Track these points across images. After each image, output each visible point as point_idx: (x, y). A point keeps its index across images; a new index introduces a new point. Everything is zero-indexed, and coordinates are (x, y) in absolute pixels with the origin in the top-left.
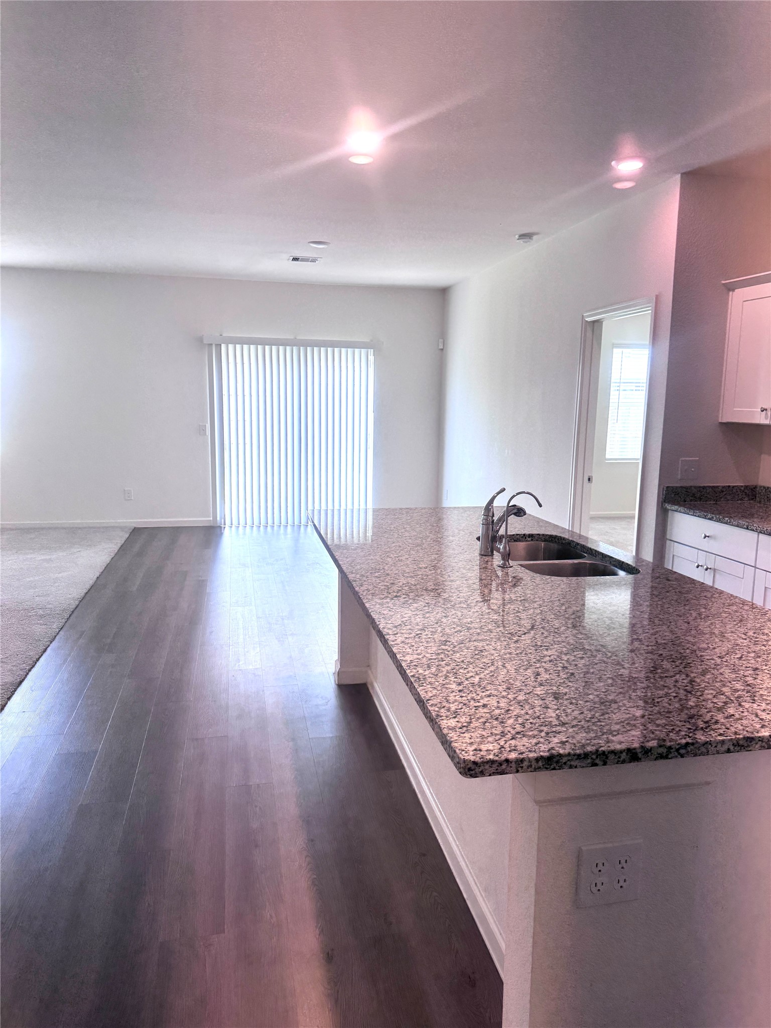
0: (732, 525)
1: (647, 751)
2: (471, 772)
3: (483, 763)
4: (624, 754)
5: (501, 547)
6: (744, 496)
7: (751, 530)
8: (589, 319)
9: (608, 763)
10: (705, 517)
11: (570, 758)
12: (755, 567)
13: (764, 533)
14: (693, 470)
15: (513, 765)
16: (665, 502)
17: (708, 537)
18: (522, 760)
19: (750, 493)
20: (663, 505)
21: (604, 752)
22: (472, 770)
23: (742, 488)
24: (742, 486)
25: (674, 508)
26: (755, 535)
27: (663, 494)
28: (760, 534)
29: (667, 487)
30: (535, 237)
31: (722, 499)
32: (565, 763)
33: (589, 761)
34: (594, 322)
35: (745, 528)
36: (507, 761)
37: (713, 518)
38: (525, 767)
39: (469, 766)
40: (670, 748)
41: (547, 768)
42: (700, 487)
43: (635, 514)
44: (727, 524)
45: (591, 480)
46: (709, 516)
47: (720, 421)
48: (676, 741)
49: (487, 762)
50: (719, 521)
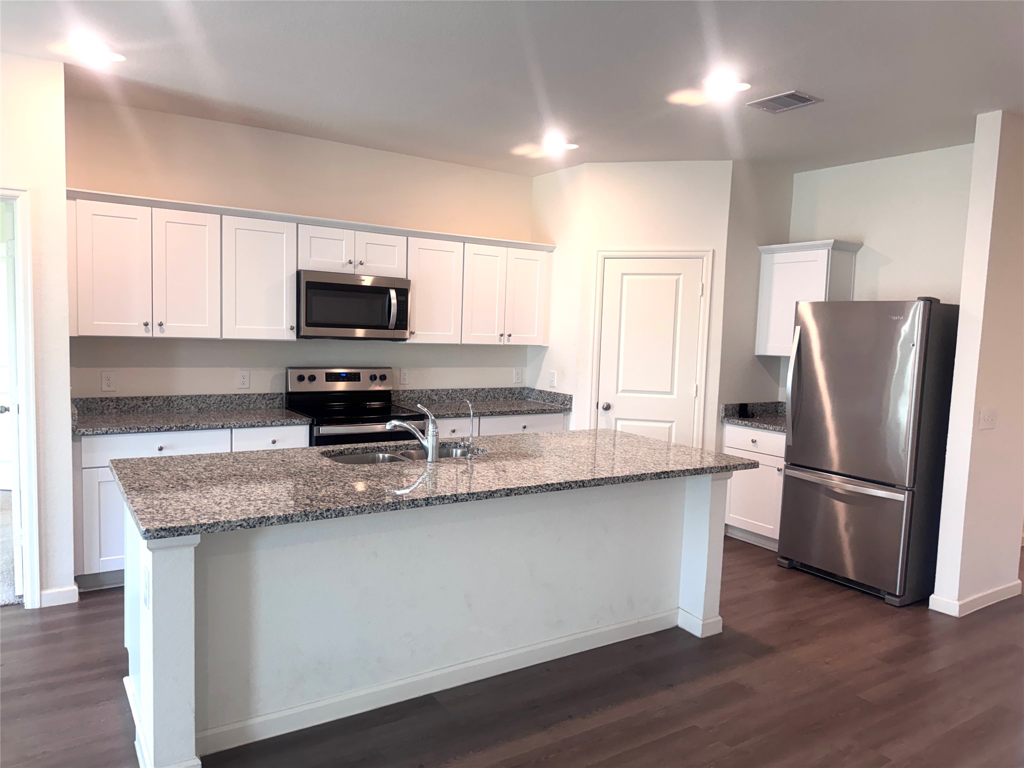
17: (163, 448)
20: (77, 432)
26: (227, 431)
28: (233, 429)
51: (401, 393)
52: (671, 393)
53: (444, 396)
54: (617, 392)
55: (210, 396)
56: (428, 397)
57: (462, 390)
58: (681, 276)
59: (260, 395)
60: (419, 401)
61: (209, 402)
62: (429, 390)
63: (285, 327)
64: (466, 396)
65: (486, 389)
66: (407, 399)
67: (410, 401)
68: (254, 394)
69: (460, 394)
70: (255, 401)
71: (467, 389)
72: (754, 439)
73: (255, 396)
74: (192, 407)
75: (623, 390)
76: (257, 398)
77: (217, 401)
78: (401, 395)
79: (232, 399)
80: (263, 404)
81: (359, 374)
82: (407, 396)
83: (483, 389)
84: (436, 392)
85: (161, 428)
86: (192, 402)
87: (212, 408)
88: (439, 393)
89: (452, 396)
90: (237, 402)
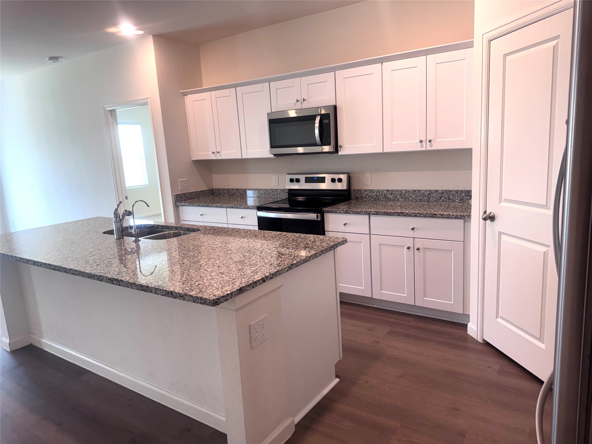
0: (214, 207)
1: (267, 277)
2: (217, 303)
3: (220, 298)
4: (261, 280)
5: (133, 232)
6: (209, 194)
7: (223, 207)
8: (108, 109)
9: (257, 285)
10: (199, 206)
11: (246, 287)
12: (228, 224)
13: (229, 208)
14: (185, 185)
15: (230, 295)
16: (176, 202)
17: (202, 215)
18: (232, 293)
19: (212, 193)
20: (176, 204)
21: (255, 281)
22: (217, 302)
23: (208, 191)
24: (207, 190)
25: (182, 204)
26: (225, 209)
27: (175, 199)
28: (227, 209)
29: (176, 195)
30: (59, 59)
31: (200, 197)
32: (245, 290)
33: (252, 286)
34: (111, 110)
35: (220, 207)
36: (228, 294)
37: (203, 205)
38: (233, 295)
39: (216, 301)
40: (273, 274)
41: (240, 293)
42: (190, 193)
43: (161, 213)
44: (211, 207)
45: (127, 198)
46: (201, 205)
47: (192, 160)
48: (273, 271)
49: (222, 297)
50: (207, 206)
51: (363, 192)
52: (547, 206)
53: (398, 196)
54: (500, 202)
55: (261, 190)
56: (384, 196)
57: (415, 191)
60: (377, 198)
61: (260, 193)
62: (385, 190)
64: (419, 196)
65: (440, 191)
66: (367, 196)
67: (370, 198)
69: (412, 194)
70: (280, 194)
71: (420, 190)
75: (505, 199)
77: (264, 192)
78: (363, 193)
79: (270, 191)
80: (283, 196)
81: (325, 177)
82: (367, 194)
83: (436, 191)
84: (391, 192)
87: (262, 196)
88: (393, 193)
89: (405, 196)
90: (272, 193)
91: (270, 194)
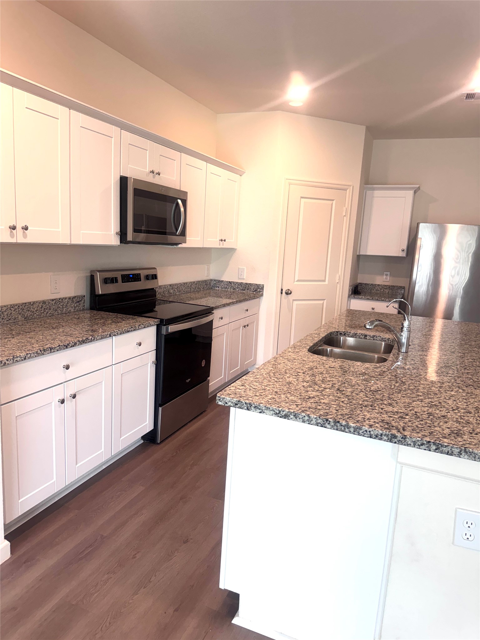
52: (324, 281)
53: (176, 290)
54: (294, 282)
55: (34, 303)
56: (168, 291)
58: (334, 202)
59: (70, 298)
60: (163, 294)
61: (33, 310)
62: (169, 285)
63: (113, 233)
64: (186, 288)
65: (195, 282)
67: (159, 295)
68: (66, 298)
69: (183, 287)
70: (67, 305)
72: (373, 307)
73: (66, 300)
74: (20, 316)
75: (298, 280)
76: (68, 302)
77: (39, 307)
79: (50, 304)
80: (72, 308)
81: (140, 274)
82: (158, 291)
84: (172, 286)
85: (68, 345)
86: (19, 311)
87: (35, 315)
88: (174, 287)
89: (180, 289)
90: (54, 307)
91: (50, 309)
